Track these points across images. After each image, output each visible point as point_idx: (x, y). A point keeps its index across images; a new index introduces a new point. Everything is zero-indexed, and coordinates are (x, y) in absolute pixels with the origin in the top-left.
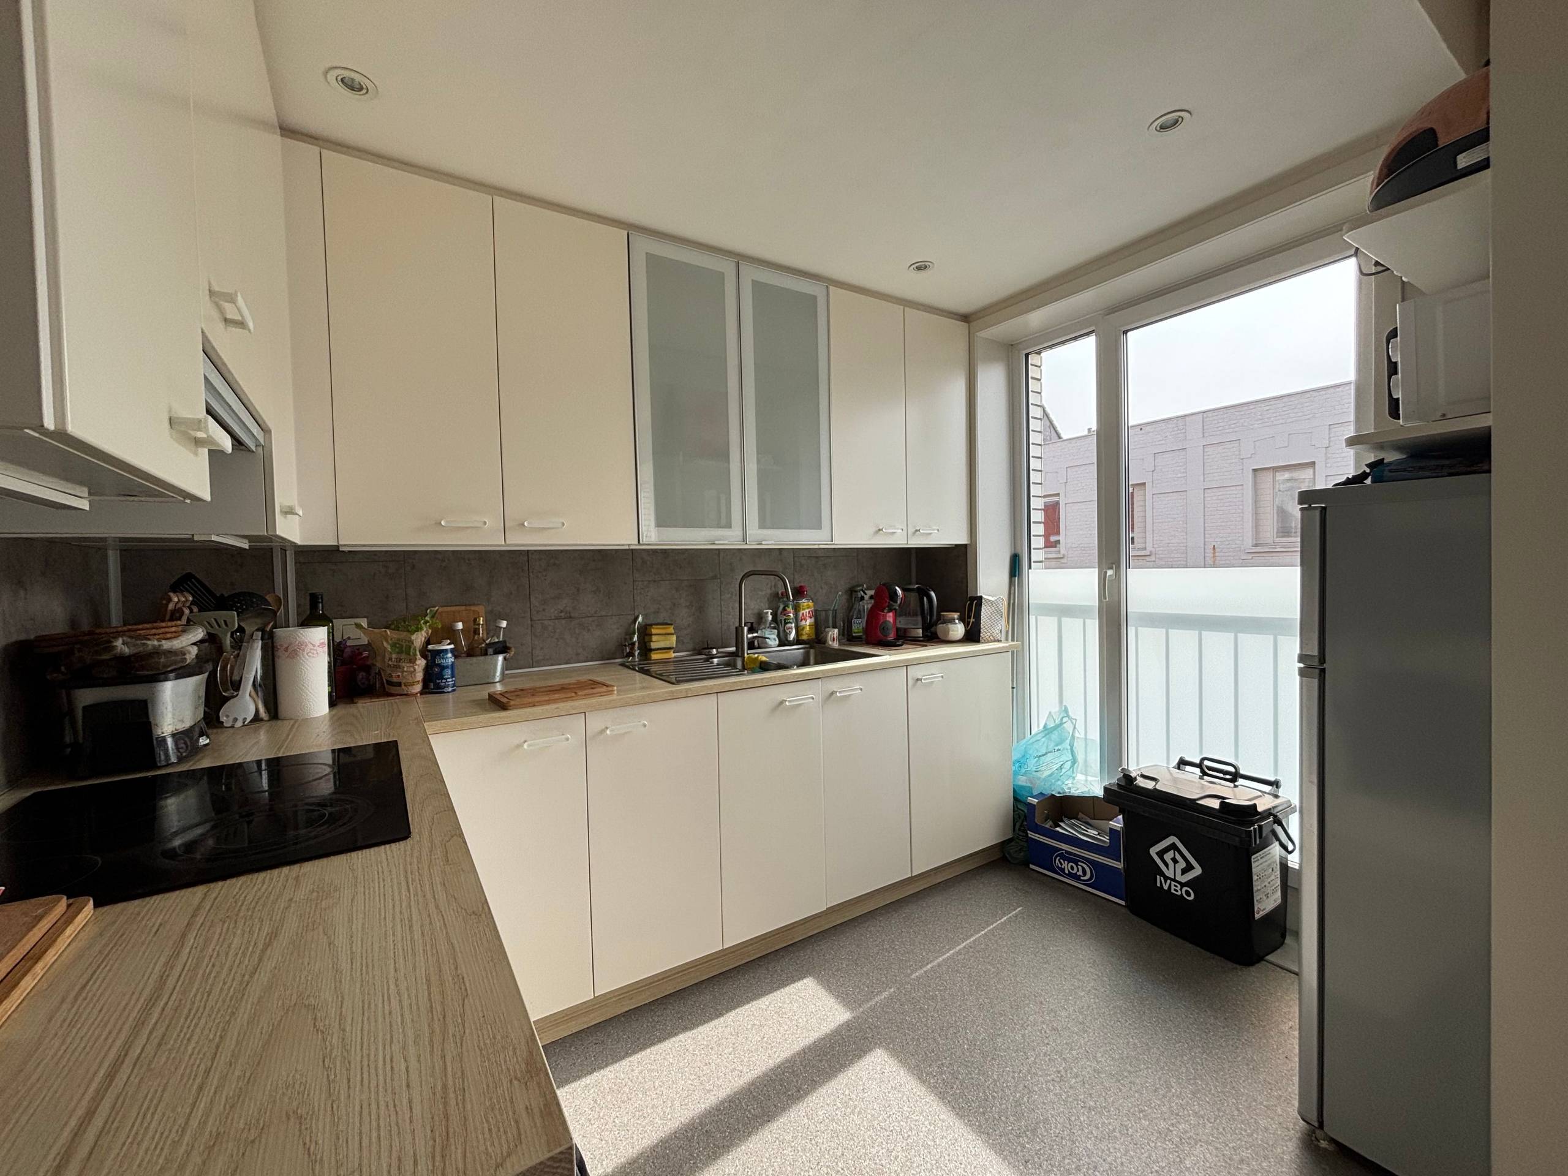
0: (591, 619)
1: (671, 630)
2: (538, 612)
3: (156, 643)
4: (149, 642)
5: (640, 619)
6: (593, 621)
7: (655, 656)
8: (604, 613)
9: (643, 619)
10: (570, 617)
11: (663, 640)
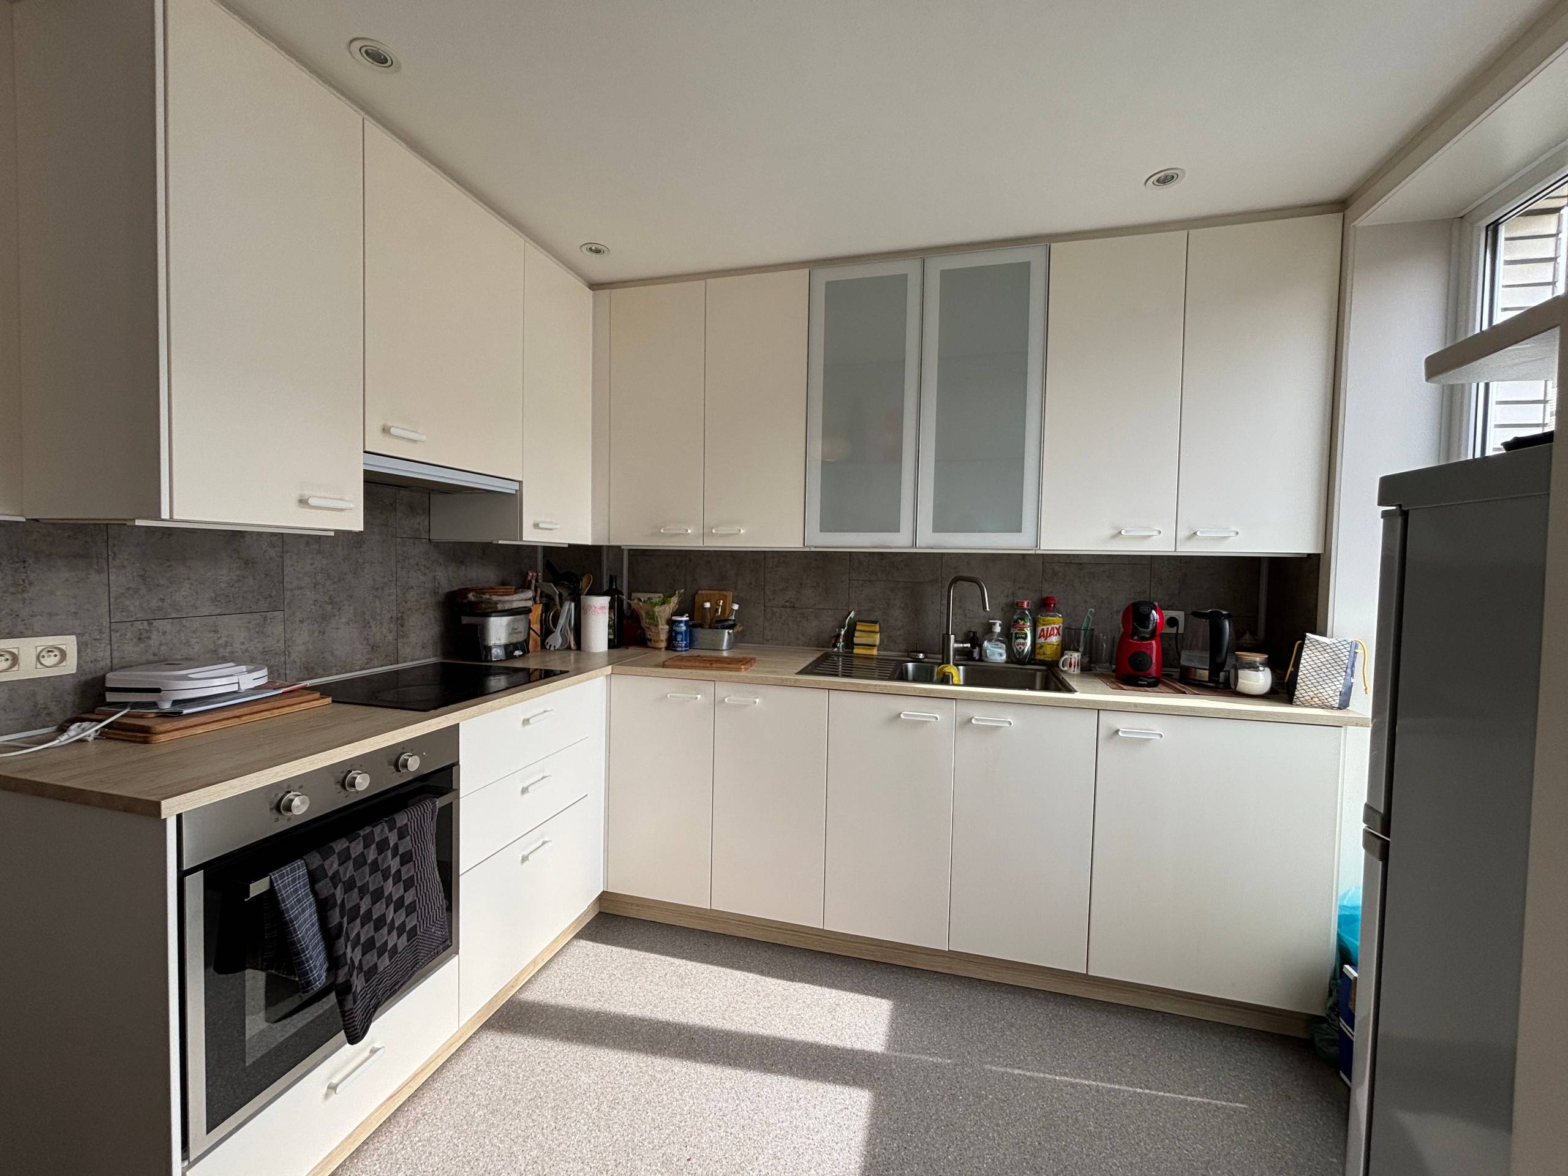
0: (811, 610)
1: (877, 628)
2: (770, 600)
3: (488, 596)
4: (484, 596)
5: (852, 615)
6: (812, 612)
7: (857, 651)
8: (821, 607)
9: (856, 615)
10: (794, 607)
11: (869, 640)
